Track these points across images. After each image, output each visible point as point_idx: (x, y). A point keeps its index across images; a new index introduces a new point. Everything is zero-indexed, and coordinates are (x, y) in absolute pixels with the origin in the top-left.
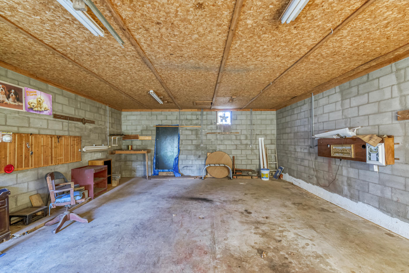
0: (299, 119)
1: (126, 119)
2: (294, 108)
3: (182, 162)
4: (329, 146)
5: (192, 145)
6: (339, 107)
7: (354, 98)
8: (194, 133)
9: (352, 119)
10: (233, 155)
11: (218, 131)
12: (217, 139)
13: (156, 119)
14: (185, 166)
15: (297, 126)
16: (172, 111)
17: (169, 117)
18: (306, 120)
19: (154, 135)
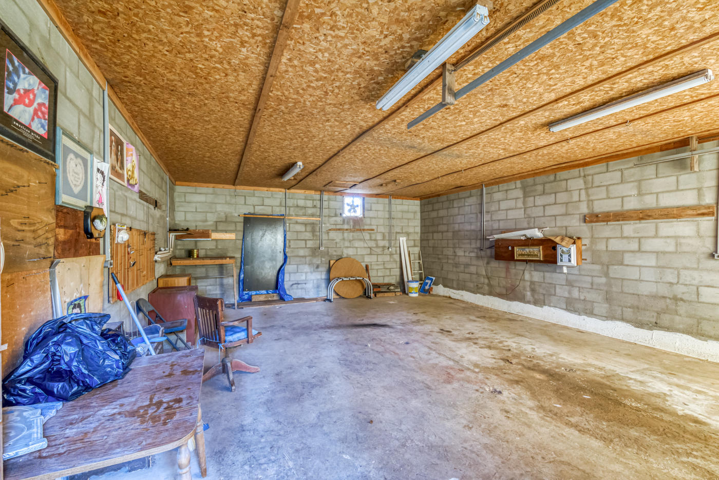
0: (462, 215)
1: (183, 200)
2: (453, 200)
3: (290, 276)
4: (510, 248)
5: (306, 247)
6: (520, 204)
7: (538, 197)
8: (309, 228)
9: (536, 219)
10: (367, 264)
11: (346, 227)
12: (344, 239)
13: (243, 202)
14: (294, 282)
15: (459, 223)
16: (272, 191)
17: (267, 202)
18: (474, 216)
19: (239, 231)
